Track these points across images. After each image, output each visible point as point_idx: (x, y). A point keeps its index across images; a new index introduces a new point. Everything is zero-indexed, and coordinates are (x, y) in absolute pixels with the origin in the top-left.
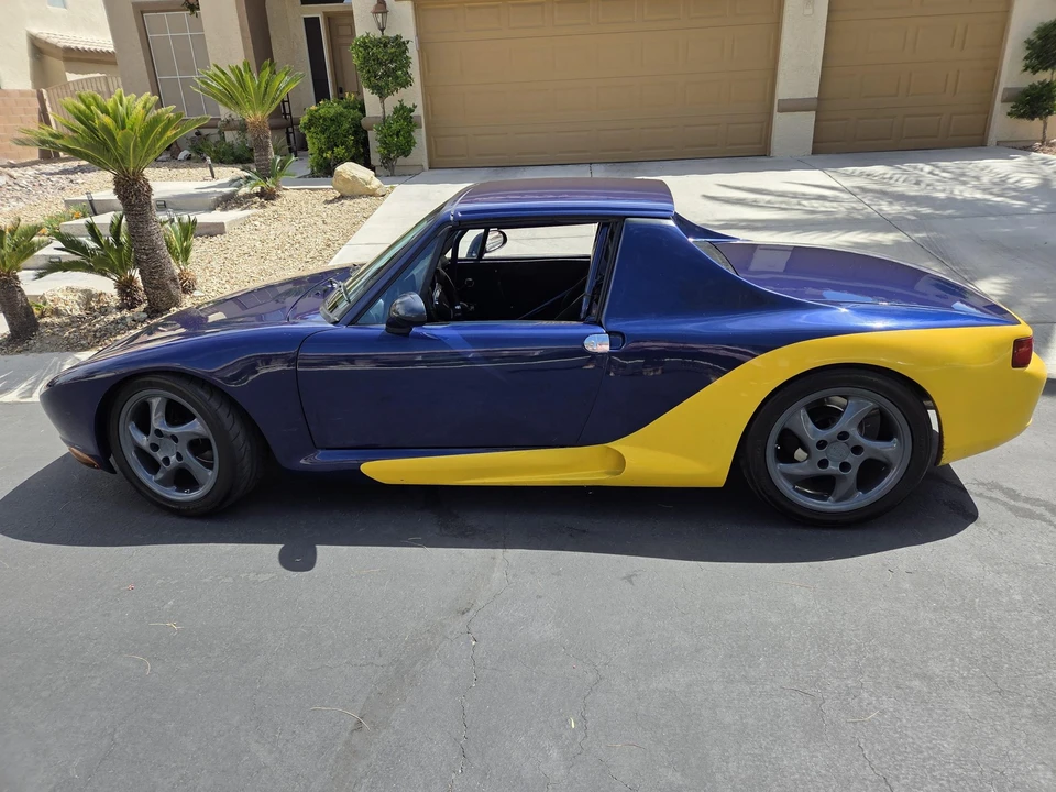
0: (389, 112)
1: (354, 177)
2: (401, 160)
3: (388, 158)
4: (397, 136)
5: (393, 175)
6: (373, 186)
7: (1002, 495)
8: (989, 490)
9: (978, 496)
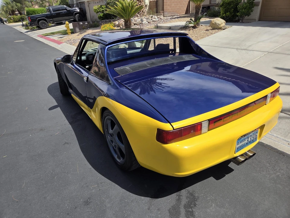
1: (216, 23)
3: (241, 16)
4: (245, 9)
5: (242, 22)
6: (221, 26)
7: (186, 202)
8: (187, 197)
9: (177, 195)
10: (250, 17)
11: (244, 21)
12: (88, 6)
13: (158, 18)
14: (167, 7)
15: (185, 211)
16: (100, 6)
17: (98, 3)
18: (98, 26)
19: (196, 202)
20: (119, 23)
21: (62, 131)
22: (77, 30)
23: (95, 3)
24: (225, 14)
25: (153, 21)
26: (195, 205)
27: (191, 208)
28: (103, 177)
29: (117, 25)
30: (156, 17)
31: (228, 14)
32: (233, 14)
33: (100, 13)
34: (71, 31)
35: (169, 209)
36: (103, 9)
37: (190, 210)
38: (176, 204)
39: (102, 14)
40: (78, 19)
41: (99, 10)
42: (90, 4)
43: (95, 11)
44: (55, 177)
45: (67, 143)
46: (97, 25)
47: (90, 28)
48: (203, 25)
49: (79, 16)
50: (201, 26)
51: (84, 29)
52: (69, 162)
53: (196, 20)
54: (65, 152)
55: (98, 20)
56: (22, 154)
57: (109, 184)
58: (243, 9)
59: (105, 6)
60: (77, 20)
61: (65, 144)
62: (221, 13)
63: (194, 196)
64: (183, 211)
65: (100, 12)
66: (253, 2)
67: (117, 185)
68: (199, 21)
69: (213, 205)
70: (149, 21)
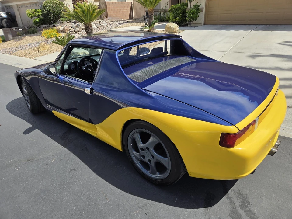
0: (192, 7)
1: (170, 27)
2: (194, 22)
3: (190, 21)
4: (192, 14)
5: (191, 26)
6: (176, 30)
7: (240, 203)
8: (238, 198)
9: (227, 198)
10: (197, 21)
11: (192, 25)
12: (18, 10)
13: (106, 23)
14: (110, 12)
15: (244, 212)
16: (34, 10)
17: (30, 6)
18: (36, 32)
19: (248, 200)
20: (64, 28)
21: (57, 157)
22: (10, 36)
23: (27, 6)
24: (174, 19)
25: (102, 26)
26: (249, 203)
27: (247, 207)
28: (141, 199)
29: (62, 30)
30: (104, 22)
31: (177, 18)
32: (181, 19)
33: (34, 18)
34: (1, 39)
35: (229, 214)
36: (38, 14)
37: (247, 209)
38: (231, 207)
39: (39, 19)
40: (7, 25)
41: (33, 15)
42: (20, 7)
43: (29, 16)
44: (83, 213)
45: (74, 169)
46: (35, 30)
47: (26, 34)
48: (157, 29)
49: (7, 22)
50: (156, 30)
51: (18, 35)
52: (89, 191)
53: (150, 25)
54: (78, 181)
55: (35, 26)
56: (19, 196)
57: (153, 205)
58: (190, 14)
59: (41, 10)
60: (5, 26)
61: (71, 171)
62: (171, 18)
63: (242, 194)
64: (241, 212)
65: (35, 16)
66: (199, 8)
67: (162, 204)
68: (154, 26)
69: (263, 198)
70: (98, 26)
